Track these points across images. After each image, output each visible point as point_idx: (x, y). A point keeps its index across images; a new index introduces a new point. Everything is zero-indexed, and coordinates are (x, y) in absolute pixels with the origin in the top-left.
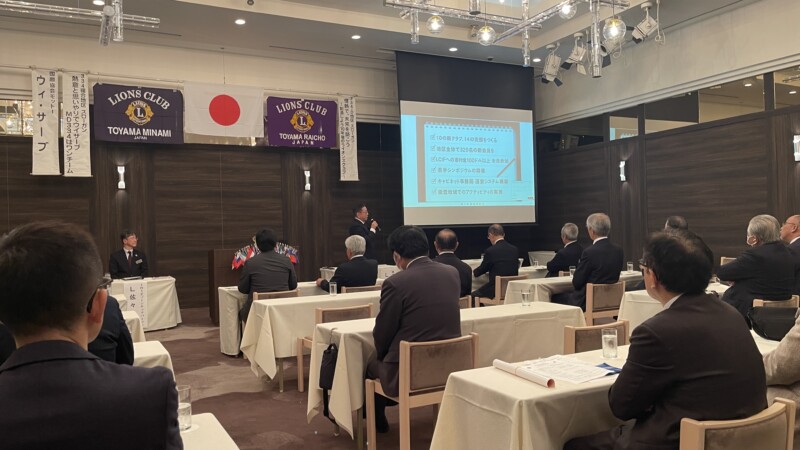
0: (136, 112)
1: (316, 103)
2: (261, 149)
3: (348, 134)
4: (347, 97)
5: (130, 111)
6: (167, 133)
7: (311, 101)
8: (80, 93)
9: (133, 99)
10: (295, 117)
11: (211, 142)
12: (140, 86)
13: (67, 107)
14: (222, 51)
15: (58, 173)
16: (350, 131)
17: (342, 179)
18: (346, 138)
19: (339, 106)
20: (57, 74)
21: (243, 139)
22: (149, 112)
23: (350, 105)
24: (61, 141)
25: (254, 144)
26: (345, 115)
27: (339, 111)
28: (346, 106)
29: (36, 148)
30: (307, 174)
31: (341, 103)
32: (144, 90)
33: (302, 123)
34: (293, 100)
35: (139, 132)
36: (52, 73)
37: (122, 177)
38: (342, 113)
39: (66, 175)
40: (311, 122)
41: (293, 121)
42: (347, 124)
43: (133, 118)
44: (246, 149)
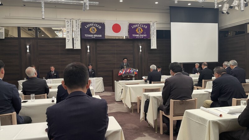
0: (92, 30)
1: (144, 24)
2: (127, 39)
3: (153, 34)
4: (153, 22)
5: (90, 30)
6: (101, 36)
7: (142, 24)
8: (78, 25)
9: (92, 26)
10: (137, 29)
11: (113, 38)
12: (93, 22)
13: (74, 29)
14: (116, 10)
15: (72, 48)
16: (154, 33)
17: (151, 48)
18: (153, 35)
19: (151, 25)
20: (72, 20)
21: (122, 37)
22: (96, 30)
23: (154, 25)
24: (73, 39)
25: (125, 38)
26: (153, 28)
27: (151, 27)
28: (153, 25)
29: (67, 41)
30: (141, 47)
31: (151, 24)
32: (94, 23)
33: (139, 31)
34: (136, 24)
35: (93, 36)
36: (70, 20)
37: (89, 49)
38: (152, 27)
39: (74, 48)
40: (142, 31)
41: (137, 31)
42: (153, 31)
43: (91, 32)
44: (122, 40)
